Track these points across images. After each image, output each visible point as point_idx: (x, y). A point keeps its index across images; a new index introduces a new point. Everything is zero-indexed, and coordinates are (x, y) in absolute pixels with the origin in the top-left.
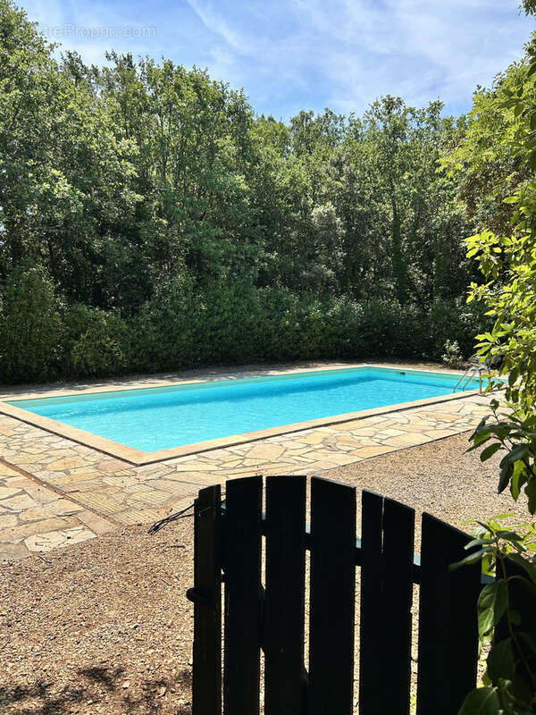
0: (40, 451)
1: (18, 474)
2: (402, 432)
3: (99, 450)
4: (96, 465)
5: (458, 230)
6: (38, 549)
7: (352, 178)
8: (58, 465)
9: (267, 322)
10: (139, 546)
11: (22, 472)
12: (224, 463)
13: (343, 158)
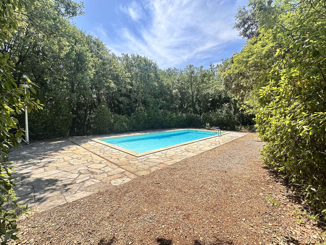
0: (109, 153)
1: (104, 160)
2: (204, 147)
3: (126, 153)
4: (126, 157)
5: (208, 96)
6: (115, 185)
7: (182, 84)
8: (115, 157)
9: (162, 118)
10: (146, 183)
11: (105, 159)
12: (161, 156)
13: (179, 79)
